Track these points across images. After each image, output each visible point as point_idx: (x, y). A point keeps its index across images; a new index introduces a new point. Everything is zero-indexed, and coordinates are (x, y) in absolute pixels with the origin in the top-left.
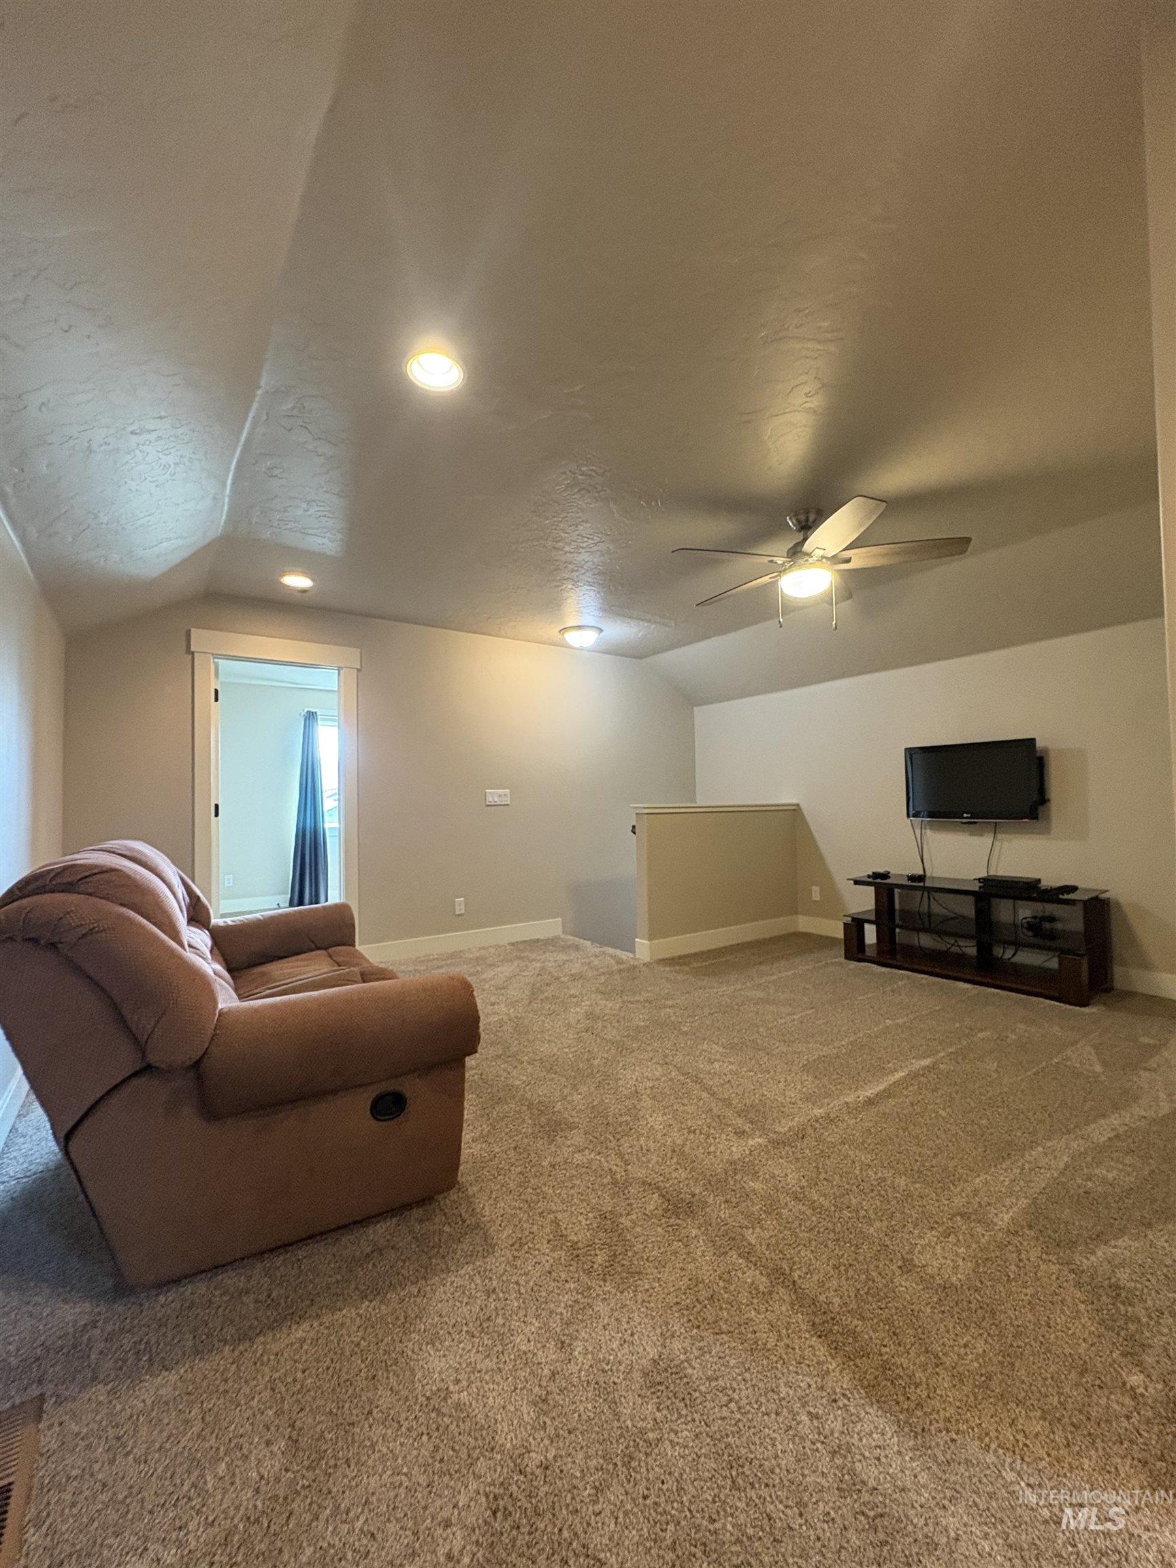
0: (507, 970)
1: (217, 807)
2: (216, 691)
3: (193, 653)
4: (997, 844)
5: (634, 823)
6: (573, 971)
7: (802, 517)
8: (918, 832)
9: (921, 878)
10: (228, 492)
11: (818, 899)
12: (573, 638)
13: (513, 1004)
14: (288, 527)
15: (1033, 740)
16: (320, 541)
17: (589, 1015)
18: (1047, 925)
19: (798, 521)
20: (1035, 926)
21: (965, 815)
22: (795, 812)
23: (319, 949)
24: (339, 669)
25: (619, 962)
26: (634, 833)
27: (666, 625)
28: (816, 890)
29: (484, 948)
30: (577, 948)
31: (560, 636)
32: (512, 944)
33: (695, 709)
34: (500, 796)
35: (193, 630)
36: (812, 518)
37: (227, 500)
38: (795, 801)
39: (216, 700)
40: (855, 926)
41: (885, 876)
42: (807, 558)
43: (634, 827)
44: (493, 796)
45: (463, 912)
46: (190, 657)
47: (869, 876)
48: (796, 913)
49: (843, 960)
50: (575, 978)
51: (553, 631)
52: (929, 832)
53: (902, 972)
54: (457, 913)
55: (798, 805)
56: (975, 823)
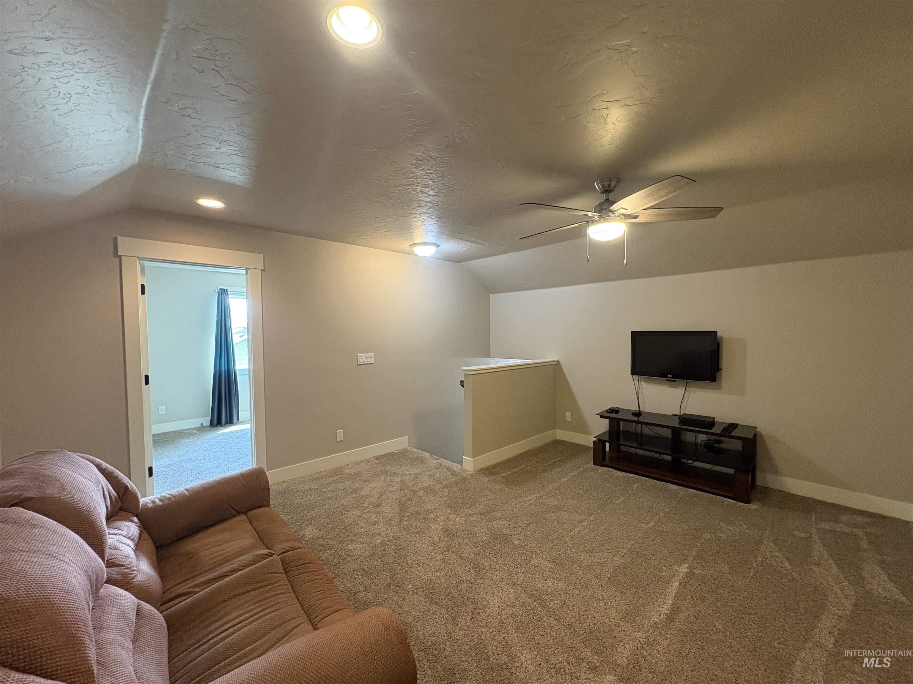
0: (378, 484)
1: (147, 377)
2: (143, 286)
3: (120, 257)
4: (687, 393)
5: (463, 379)
6: (425, 485)
7: (606, 184)
8: (636, 383)
9: (638, 414)
10: (141, 126)
11: (570, 420)
12: (420, 251)
13: (389, 522)
14: (202, 161)
15: (716, 332)
16: (232, 174)
17: (446, 531)
18: (717, 445)
19: (603, 186)
20: (709, 446)
21: (669, 376)
22: (557, 365)
23: (239, 513)
24: (247, 269)
25: (454, 474)
26: (463, 386)
27: (483, 245)
28: (568, 414)
29: (357, 463)
30: (422, 460)
31: (409, 248)
32: (377, 458)
33: (491, 295)
34: (367, 358)
35: (118, 237)
36: (613, 184)
37: (140, 132)
38: (557, 359)
39: (143, 292)
40: (599, 443)
41: (615, 411)
42: (611, 214)
43: (462, 382)
44: (363, 358)
45: (342, 439)
46: (117, 259)
47: (607, 412)
48: (555, 429)
49: (592, 465)
50: (428, 491)
51: (405, 246)
52: (643, 383)
53: (632, 475)
54: (338, 440)
55: (558, 361)
56: (675, 381)
